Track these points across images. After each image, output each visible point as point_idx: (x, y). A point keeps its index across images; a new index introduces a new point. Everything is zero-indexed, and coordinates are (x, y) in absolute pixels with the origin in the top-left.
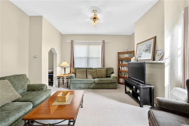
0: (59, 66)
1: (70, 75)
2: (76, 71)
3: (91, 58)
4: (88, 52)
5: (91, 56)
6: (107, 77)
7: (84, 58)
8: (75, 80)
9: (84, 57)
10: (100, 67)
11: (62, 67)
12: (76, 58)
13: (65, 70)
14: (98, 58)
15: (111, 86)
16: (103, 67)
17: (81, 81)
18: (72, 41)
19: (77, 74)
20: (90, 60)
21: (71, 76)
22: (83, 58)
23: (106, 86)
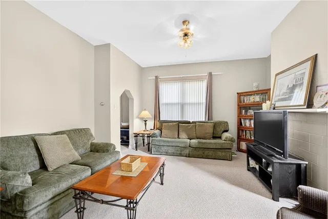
0: (138, 117)
1: (152, 132)
2: (161, 125)
3: (188, 104)
4: (183, 94)
5: (188, 100)
6: (214, 138)
7: (176, 104)
8: (159, 141)
9: (175, 102)
10: (204, 120)
11: (142, 119)
12: (163, 104)
13: (146, 124)
14: (199, 104)
15: (220, 154)
16: (208, 120)
17: (168, 142)
18: (157, 77)
19: (163, 131)
20: (187, 108)
21: (154, 134)
22: (174, 104)
23: (211, 153)
